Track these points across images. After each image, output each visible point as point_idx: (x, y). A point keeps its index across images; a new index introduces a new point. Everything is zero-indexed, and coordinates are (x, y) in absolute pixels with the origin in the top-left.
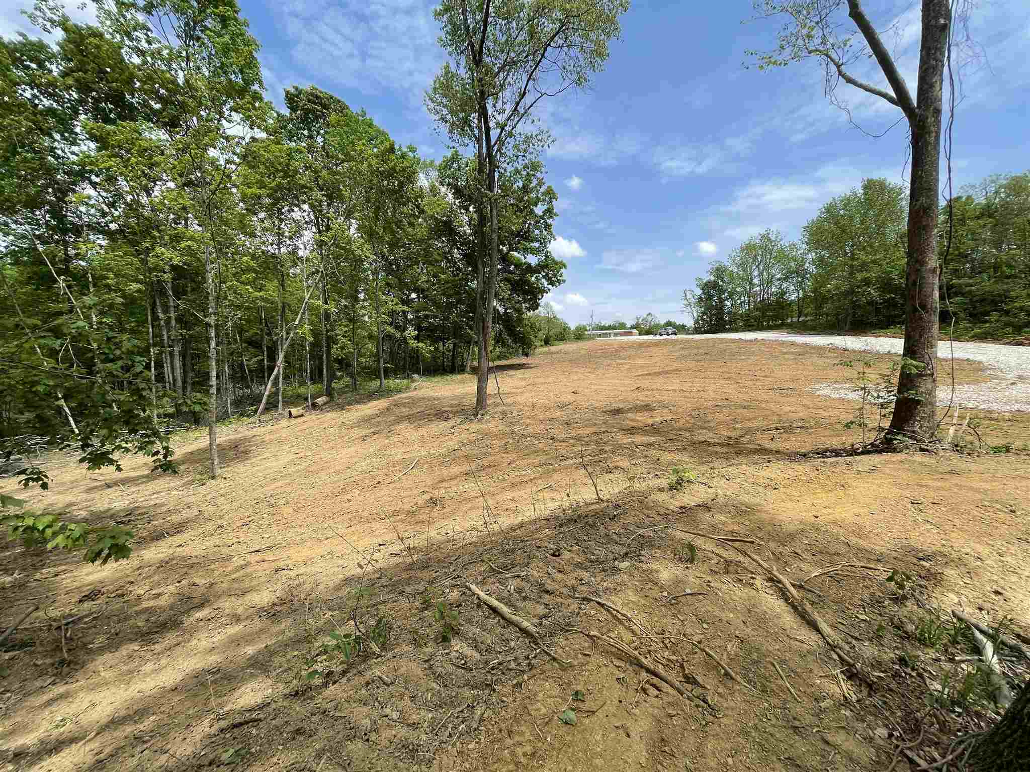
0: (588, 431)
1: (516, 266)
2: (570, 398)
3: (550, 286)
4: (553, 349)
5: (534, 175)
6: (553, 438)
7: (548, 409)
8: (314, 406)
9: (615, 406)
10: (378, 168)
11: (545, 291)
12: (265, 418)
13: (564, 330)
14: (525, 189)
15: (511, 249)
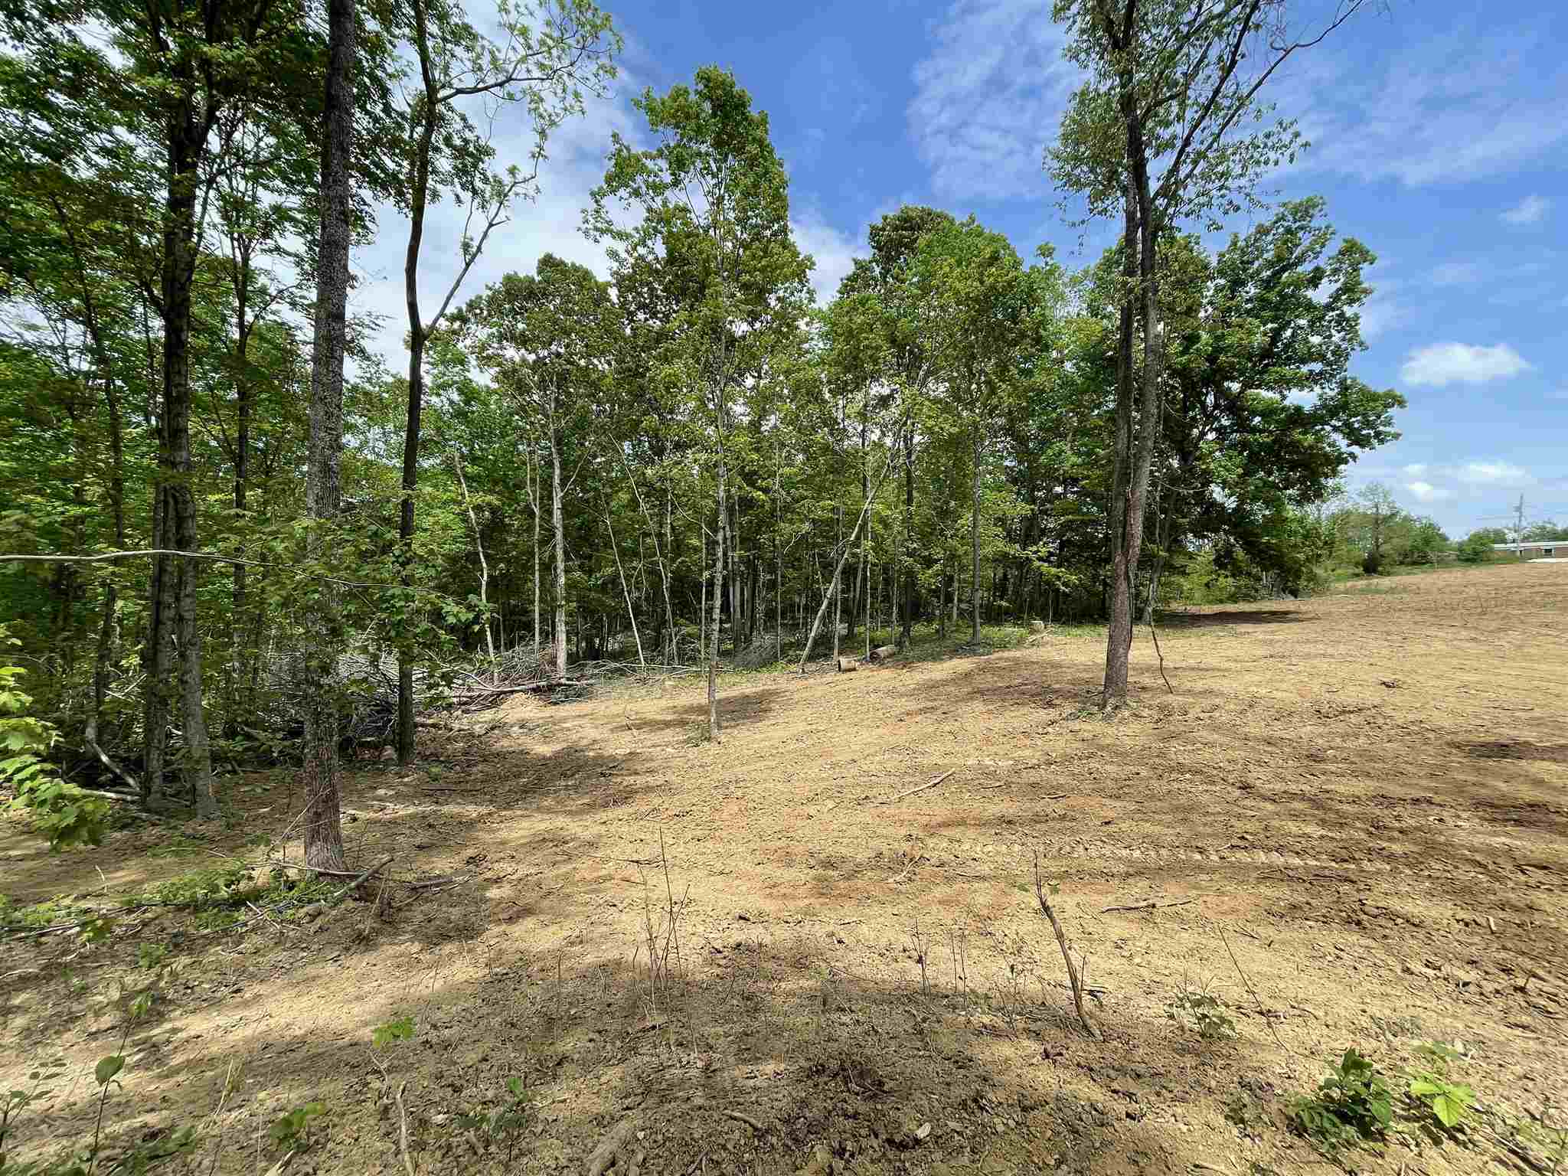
0: (1360, 787)
1: (1263, 415)
2: (1372, 696)
3: (1355, 449)
4: (1385, 582)
5: (1302, 228)
6: (1245, 787)
7: (1284, 715)
8: (874, 658)
9: (1506, 733)
10: (968, 294)
11: (1341, 460)
12: (812, 667)
13: (1427, 541)
14: (1281, 263)
15: (1246, 386)
